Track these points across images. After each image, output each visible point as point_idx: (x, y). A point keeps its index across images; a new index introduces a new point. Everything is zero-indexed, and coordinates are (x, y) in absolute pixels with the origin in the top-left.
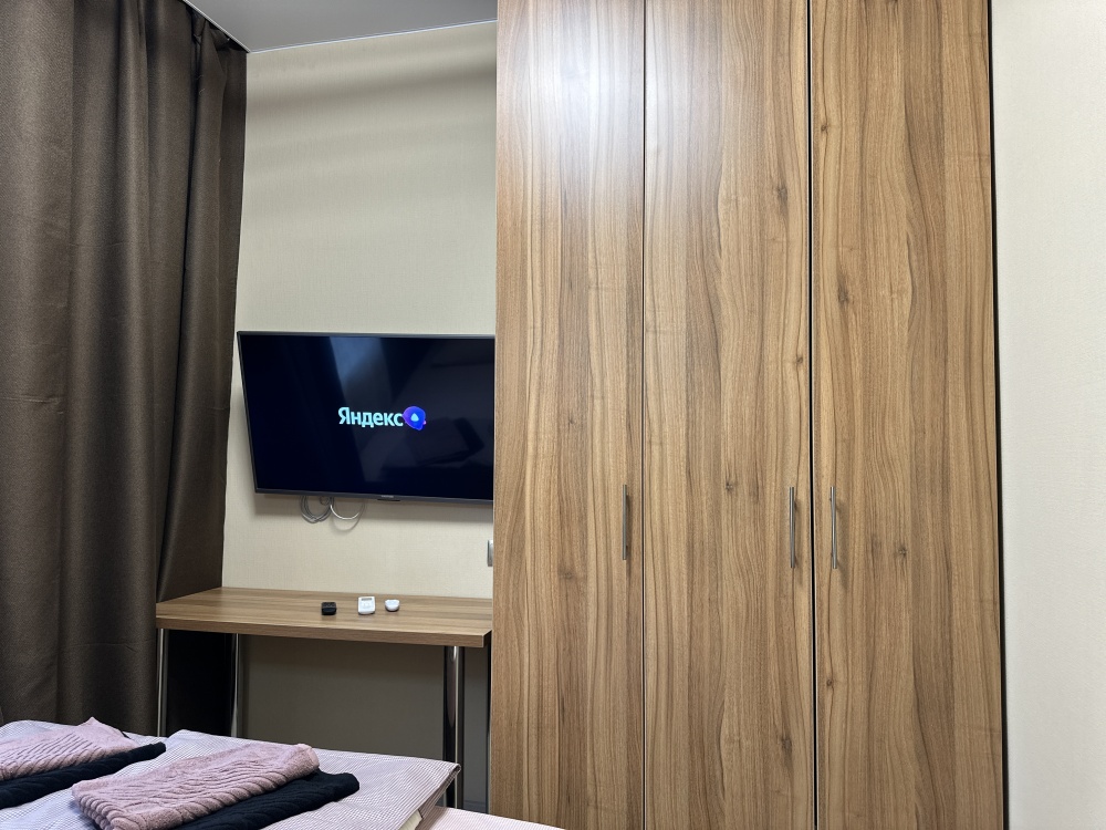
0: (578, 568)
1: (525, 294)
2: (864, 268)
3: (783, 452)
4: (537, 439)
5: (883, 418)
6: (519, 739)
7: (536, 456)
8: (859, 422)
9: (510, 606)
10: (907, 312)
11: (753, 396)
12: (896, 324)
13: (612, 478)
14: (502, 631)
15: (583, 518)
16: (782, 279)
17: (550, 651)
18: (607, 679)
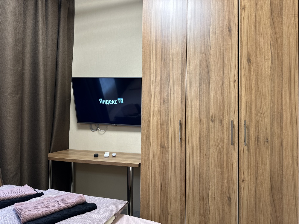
0: (166, 145)
1: (151, 63)
2: (256, 52)
3: (230, 110)
4: (154, 106)
5: (262, 99)
6: (149, 194)
7: (154, 112)
8: (254, 100)
9: (146, 155)
10: (270, 66)
11: (220, 93)
12: (266, 69)
13: (176, 118)
14: (144, 163)
15: (167, 130)
16: (230, 56)
17: (157, 169)
18: (175, 178)
